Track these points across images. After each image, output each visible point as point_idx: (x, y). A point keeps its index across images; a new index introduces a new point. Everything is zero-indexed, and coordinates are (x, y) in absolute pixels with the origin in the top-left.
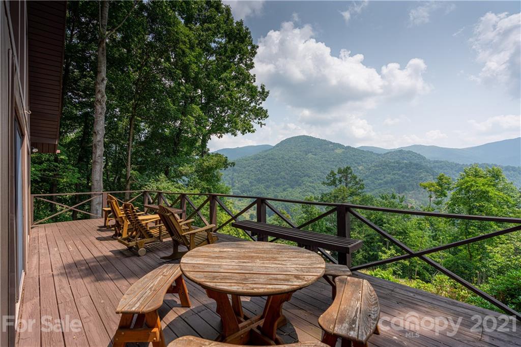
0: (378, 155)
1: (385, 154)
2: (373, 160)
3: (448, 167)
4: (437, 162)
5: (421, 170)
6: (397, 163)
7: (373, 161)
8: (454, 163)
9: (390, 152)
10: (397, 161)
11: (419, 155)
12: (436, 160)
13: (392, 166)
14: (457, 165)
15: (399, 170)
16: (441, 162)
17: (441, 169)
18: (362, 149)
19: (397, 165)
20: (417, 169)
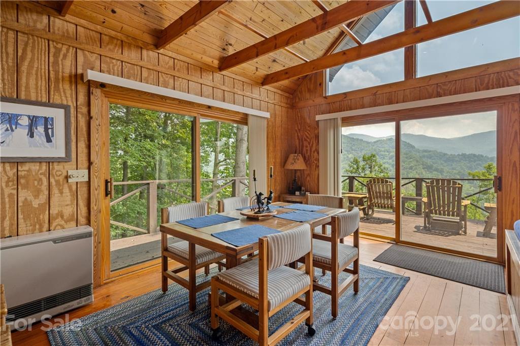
0: (368, 143)
1: (375, 142)
2: (363, 147)
3: (437, 156)
4: (425, 151)
5: (412, 160)
6: (388, 152)
7: (363, 149)
8: (442, 153)
9: (380, 140)
10: (386, 150)
11: (409, 144)
12: (425, 149)
13: (382, 155)
14: (445, 154)
15: (390, 159)
16: (430, 151)
17: (430, 158)
18: (351, 137)
19: (388, 153)
20: (406, 158)
